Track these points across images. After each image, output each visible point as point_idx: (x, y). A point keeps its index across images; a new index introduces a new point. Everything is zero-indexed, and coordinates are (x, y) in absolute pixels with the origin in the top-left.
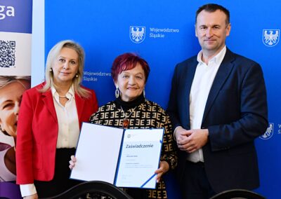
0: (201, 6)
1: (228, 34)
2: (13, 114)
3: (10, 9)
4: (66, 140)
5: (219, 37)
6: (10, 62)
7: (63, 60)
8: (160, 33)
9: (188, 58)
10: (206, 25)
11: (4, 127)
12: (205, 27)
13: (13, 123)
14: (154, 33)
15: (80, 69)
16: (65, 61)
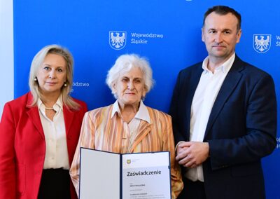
1: (238, 41)
4: (53, 159)
7: (48, 68)
8: (142, 38)
10: (216, 28)
12: (214, 31)
14: (136, 38)
15: (68, 77)
16: (51, 69)
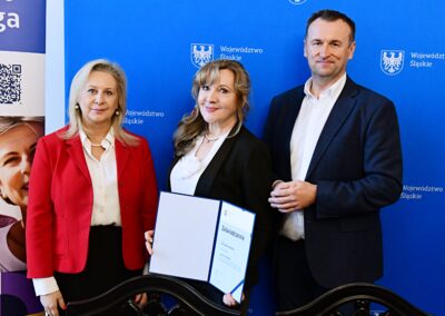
0: (317, 12)
1: (350, 57)
2: (19, 172)
3: (13, 17)
5: (338, 59)
6: (14, 96)
8: (235, 54)
9: (290, 88)
10: (322, 39)
11: (6, 192)
13: (18, 187)
16: (96, 91)
